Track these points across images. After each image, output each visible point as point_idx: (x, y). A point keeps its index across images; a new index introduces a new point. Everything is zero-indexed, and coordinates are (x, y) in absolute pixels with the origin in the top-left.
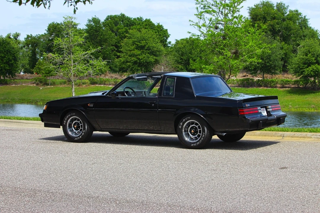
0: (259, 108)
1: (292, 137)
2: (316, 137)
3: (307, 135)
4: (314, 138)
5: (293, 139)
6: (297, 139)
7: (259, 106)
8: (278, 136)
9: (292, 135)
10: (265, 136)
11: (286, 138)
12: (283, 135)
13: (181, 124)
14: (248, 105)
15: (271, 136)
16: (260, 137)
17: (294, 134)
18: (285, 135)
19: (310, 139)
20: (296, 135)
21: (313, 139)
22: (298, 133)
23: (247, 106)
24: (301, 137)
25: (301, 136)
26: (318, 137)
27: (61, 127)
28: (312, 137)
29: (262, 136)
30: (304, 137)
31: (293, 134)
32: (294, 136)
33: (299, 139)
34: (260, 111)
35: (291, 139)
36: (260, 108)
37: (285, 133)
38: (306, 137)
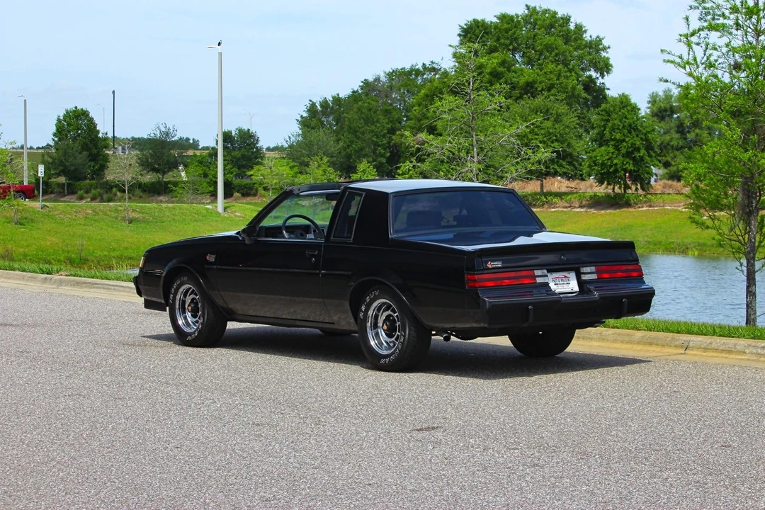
0: (537, 272)
1: (705, 349)
2: (755, 351)
3: (736, 344)
4: (751, 353)
5: (704, 354)
6: (714, 354)
7: (540, 266)
8: (676, 346)
9: (705, 345)
10: (651, 344)
11: (691, 352)
12: (686, 344)
13: (363, 308)
14: (499, 264)
15: (663, 346)
16: (640, 347)
17: (711, 343)
18: (691, 344)
19: (740, 357)
20: (713, 344)
21: (747, 357)
22: (718, 341)
23: (490, 267)
24: (723, 351)
25: (722, 348)
26: (759, 351)
27: (168, 308)
28: (747, 351)
29: (645, 344)
30: (730, 352)
31: (709, 341)
32: (709, 347)
33: (717, 354)
34: (539, 280)
35: (702, 355)
36: (545, 271)
37: (693, 338)
38: (733, 349)
